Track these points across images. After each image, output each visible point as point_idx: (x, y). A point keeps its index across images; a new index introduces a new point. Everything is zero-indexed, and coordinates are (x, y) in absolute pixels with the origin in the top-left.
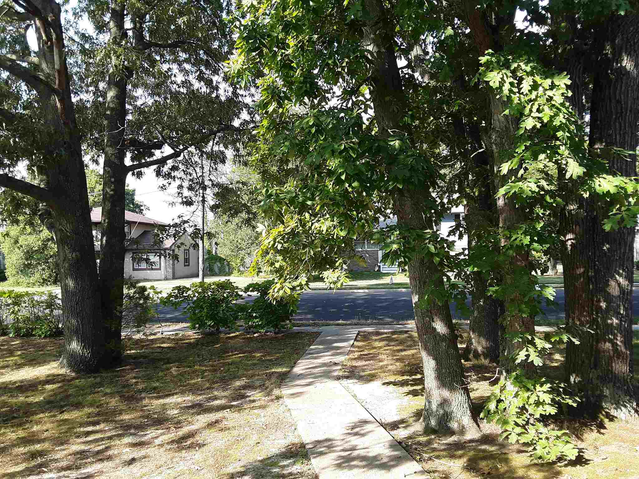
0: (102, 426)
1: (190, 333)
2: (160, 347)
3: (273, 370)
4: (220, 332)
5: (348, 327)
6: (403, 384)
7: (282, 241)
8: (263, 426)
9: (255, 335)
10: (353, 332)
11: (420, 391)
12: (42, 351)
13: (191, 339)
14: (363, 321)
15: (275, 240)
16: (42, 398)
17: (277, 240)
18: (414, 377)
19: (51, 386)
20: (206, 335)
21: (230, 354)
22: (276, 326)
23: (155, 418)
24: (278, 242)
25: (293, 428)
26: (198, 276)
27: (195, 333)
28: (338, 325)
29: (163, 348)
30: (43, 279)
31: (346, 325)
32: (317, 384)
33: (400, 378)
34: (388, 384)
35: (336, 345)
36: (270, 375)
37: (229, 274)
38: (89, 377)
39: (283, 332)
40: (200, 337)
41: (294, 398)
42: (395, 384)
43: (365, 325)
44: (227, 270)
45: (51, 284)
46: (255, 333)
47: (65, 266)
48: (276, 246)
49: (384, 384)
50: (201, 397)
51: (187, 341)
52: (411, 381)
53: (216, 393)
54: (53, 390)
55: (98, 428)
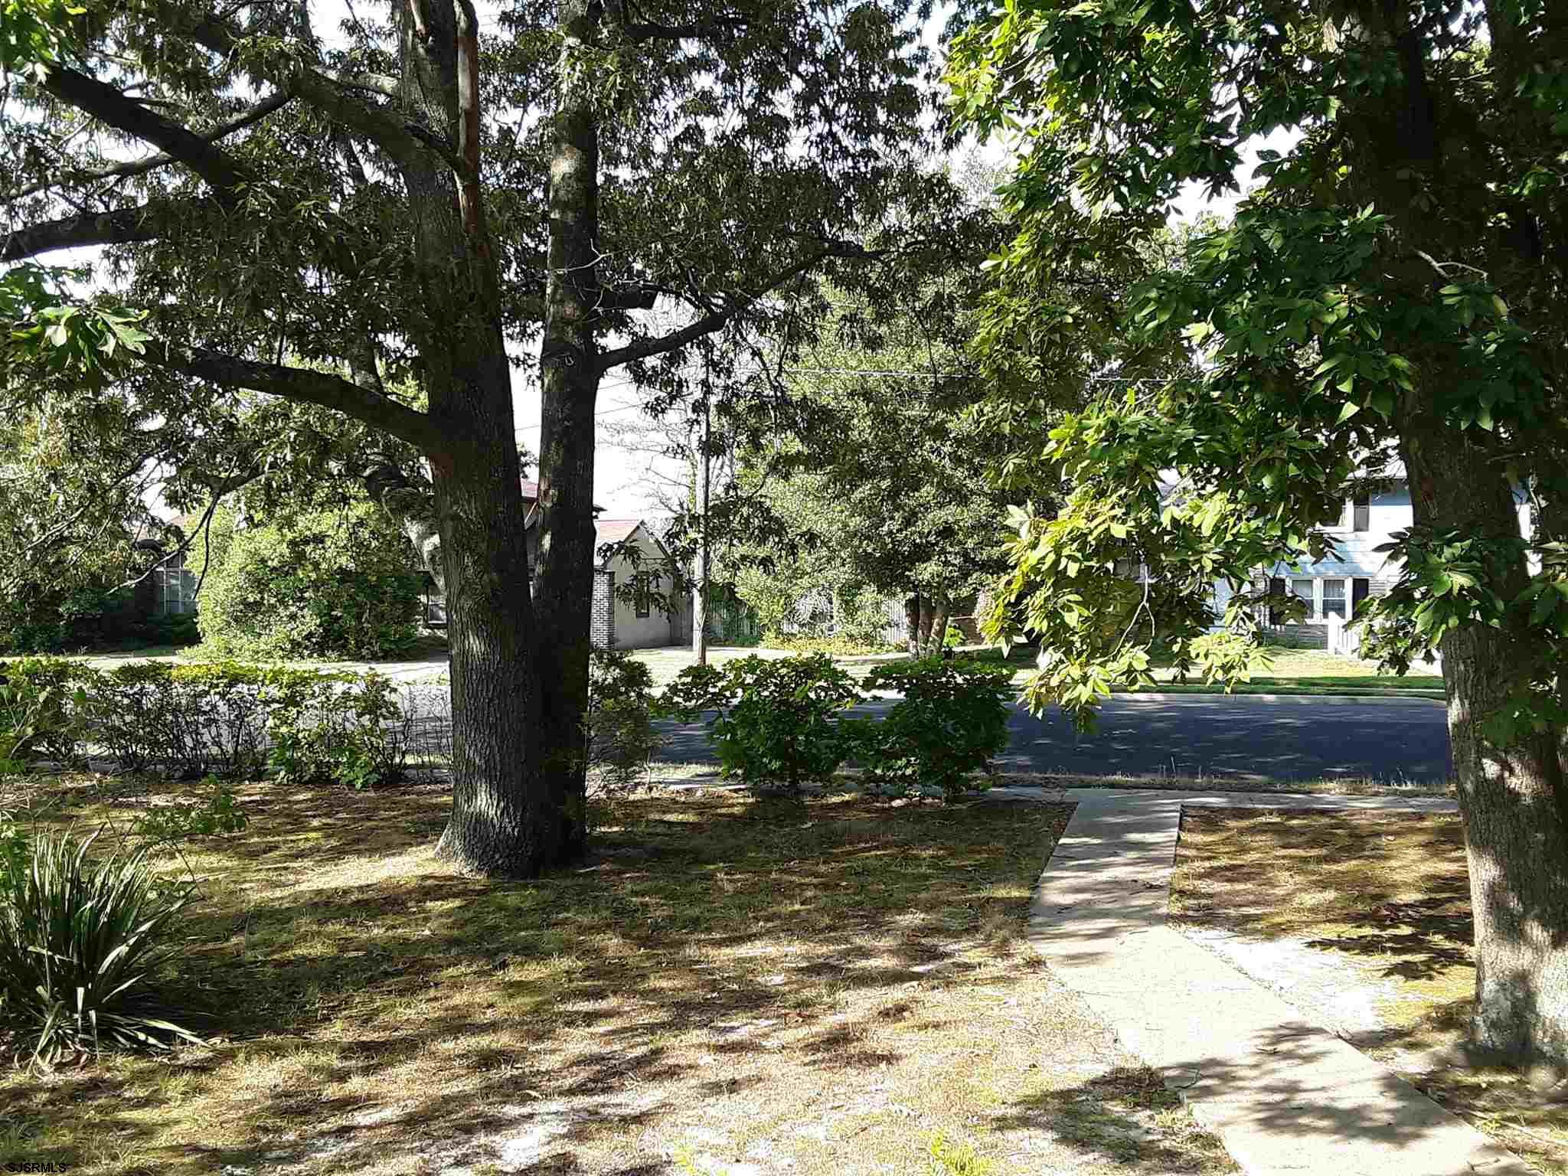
0: (612, 1002)
1: (723, 789)
2: (662, 822)
3: (984, 894)
4: (803, 792)
5: (1145, 793)
6: (1368, 947)
7: (1079, 555)
8: (1029, 1028)
9: (897, 803)
10: (1169, 806)
11: (1423, 968)
12: (369, 819)
13: (733, 805)
14: (1184, 780)
15: (1058, 549)
16: (427, 932)
17: (1066, 552)
18: (1391, 931)
19: (439, 903)
20: (767, 797)
21: (849, 848)
22: (950, 782)
23: (733, 991)
24: (1069, 557)
25: (1108, 1036)
26: (691, 644)
27: (736, 791)
28: (1113, 785)
29: (670, 824)
30: (292, 641)
31: (1136, 787)
32: (1125, 936)
33: (1350, 931)
34: (1325, 944)
35: (1134, 837)
36: (982, 906)
37: (754, 641)
38: (525, 887)
39: (967, 799)
40: (751, 800)
41: (1076, 965)
42: (1345, 945)
43: (1192, 789)
44: (747, 631)
45: (310, 656)
46: (892, 798)
47: (462, 608)
48: (1061, 567)
49: (1312, 945)
50: (824, 949)
51: (724, 811)
52: (1389, 940)
53: (858, 941)
54: (448, 914)
55: (602, 1005)
